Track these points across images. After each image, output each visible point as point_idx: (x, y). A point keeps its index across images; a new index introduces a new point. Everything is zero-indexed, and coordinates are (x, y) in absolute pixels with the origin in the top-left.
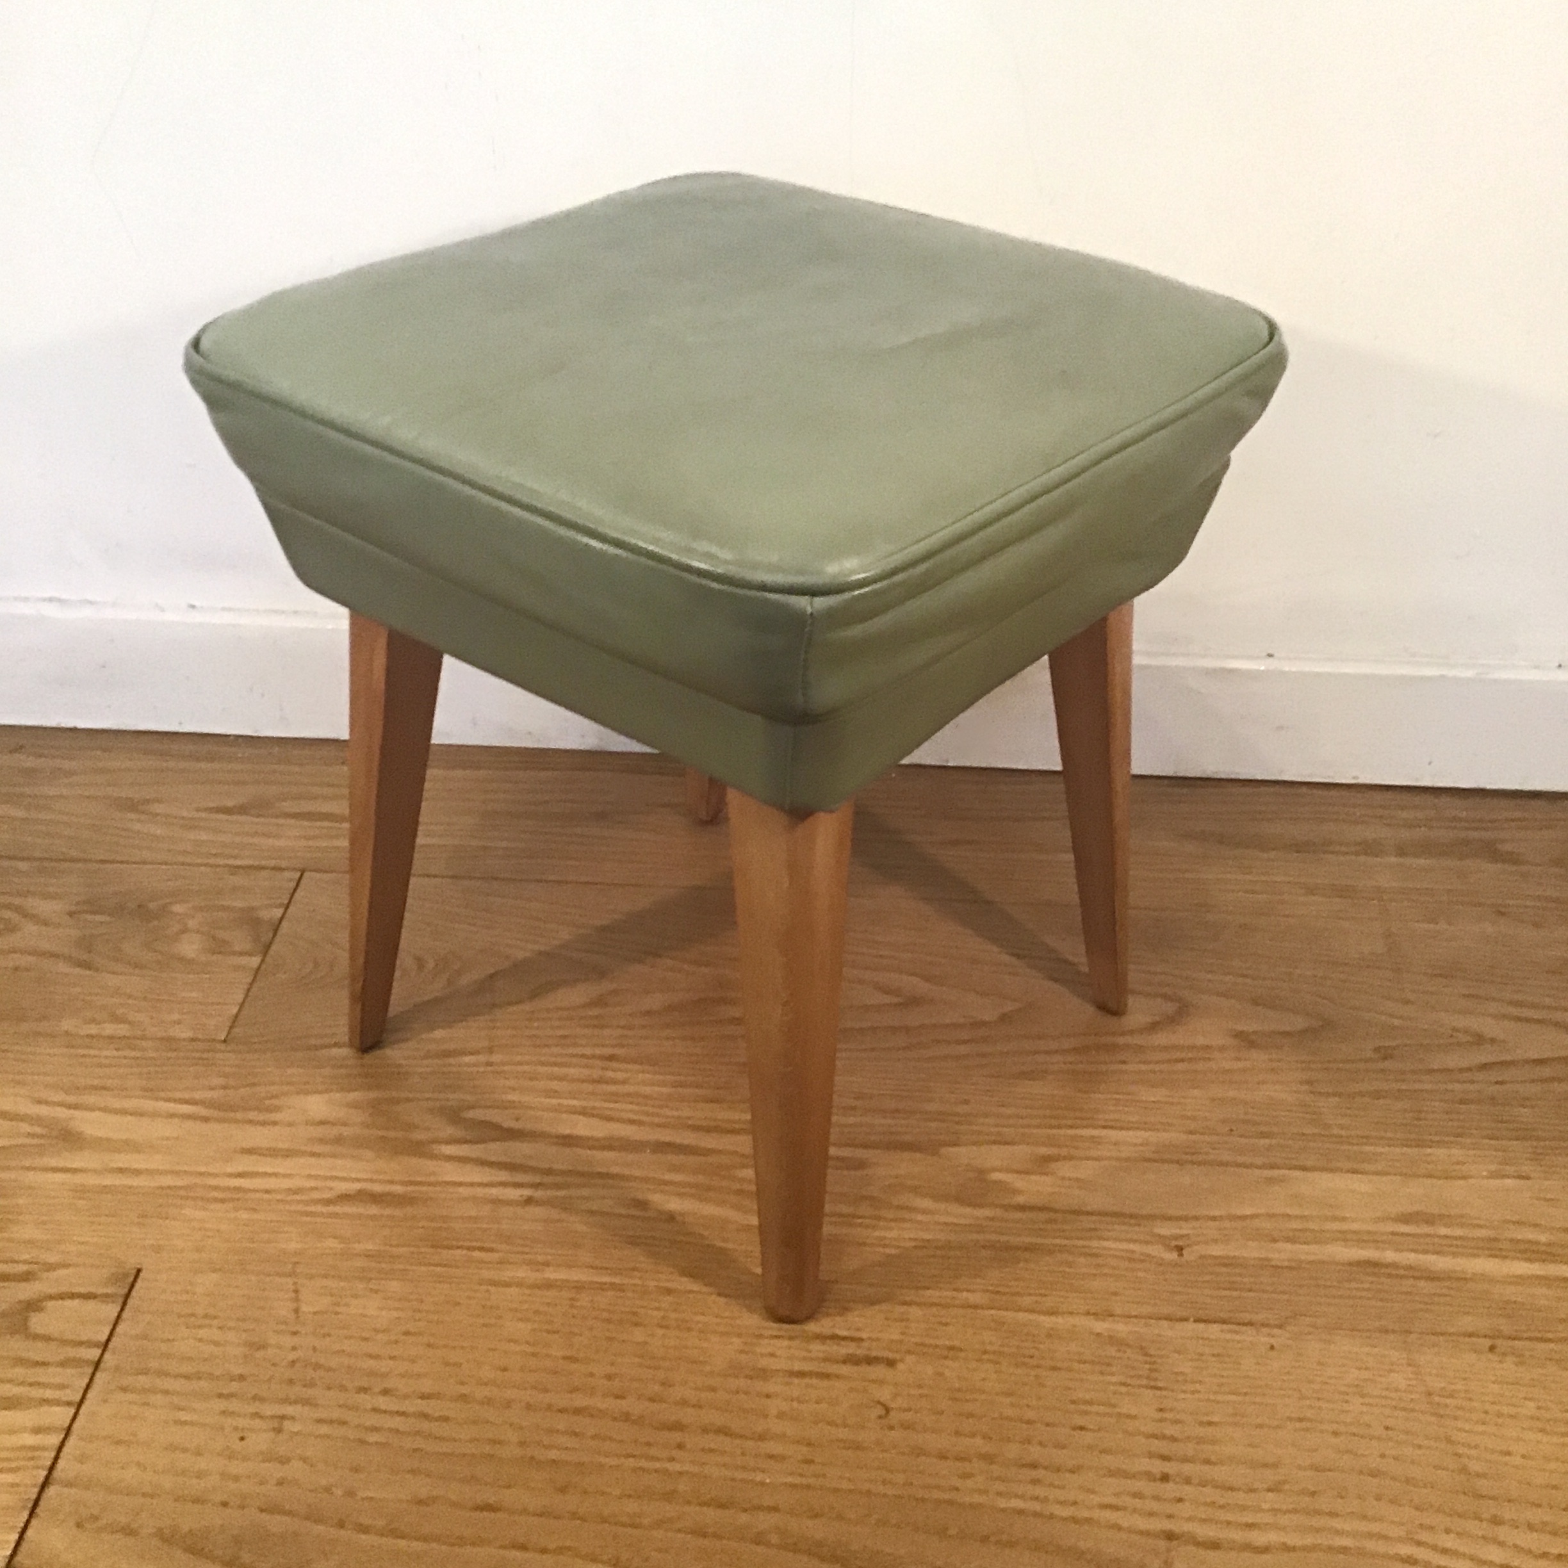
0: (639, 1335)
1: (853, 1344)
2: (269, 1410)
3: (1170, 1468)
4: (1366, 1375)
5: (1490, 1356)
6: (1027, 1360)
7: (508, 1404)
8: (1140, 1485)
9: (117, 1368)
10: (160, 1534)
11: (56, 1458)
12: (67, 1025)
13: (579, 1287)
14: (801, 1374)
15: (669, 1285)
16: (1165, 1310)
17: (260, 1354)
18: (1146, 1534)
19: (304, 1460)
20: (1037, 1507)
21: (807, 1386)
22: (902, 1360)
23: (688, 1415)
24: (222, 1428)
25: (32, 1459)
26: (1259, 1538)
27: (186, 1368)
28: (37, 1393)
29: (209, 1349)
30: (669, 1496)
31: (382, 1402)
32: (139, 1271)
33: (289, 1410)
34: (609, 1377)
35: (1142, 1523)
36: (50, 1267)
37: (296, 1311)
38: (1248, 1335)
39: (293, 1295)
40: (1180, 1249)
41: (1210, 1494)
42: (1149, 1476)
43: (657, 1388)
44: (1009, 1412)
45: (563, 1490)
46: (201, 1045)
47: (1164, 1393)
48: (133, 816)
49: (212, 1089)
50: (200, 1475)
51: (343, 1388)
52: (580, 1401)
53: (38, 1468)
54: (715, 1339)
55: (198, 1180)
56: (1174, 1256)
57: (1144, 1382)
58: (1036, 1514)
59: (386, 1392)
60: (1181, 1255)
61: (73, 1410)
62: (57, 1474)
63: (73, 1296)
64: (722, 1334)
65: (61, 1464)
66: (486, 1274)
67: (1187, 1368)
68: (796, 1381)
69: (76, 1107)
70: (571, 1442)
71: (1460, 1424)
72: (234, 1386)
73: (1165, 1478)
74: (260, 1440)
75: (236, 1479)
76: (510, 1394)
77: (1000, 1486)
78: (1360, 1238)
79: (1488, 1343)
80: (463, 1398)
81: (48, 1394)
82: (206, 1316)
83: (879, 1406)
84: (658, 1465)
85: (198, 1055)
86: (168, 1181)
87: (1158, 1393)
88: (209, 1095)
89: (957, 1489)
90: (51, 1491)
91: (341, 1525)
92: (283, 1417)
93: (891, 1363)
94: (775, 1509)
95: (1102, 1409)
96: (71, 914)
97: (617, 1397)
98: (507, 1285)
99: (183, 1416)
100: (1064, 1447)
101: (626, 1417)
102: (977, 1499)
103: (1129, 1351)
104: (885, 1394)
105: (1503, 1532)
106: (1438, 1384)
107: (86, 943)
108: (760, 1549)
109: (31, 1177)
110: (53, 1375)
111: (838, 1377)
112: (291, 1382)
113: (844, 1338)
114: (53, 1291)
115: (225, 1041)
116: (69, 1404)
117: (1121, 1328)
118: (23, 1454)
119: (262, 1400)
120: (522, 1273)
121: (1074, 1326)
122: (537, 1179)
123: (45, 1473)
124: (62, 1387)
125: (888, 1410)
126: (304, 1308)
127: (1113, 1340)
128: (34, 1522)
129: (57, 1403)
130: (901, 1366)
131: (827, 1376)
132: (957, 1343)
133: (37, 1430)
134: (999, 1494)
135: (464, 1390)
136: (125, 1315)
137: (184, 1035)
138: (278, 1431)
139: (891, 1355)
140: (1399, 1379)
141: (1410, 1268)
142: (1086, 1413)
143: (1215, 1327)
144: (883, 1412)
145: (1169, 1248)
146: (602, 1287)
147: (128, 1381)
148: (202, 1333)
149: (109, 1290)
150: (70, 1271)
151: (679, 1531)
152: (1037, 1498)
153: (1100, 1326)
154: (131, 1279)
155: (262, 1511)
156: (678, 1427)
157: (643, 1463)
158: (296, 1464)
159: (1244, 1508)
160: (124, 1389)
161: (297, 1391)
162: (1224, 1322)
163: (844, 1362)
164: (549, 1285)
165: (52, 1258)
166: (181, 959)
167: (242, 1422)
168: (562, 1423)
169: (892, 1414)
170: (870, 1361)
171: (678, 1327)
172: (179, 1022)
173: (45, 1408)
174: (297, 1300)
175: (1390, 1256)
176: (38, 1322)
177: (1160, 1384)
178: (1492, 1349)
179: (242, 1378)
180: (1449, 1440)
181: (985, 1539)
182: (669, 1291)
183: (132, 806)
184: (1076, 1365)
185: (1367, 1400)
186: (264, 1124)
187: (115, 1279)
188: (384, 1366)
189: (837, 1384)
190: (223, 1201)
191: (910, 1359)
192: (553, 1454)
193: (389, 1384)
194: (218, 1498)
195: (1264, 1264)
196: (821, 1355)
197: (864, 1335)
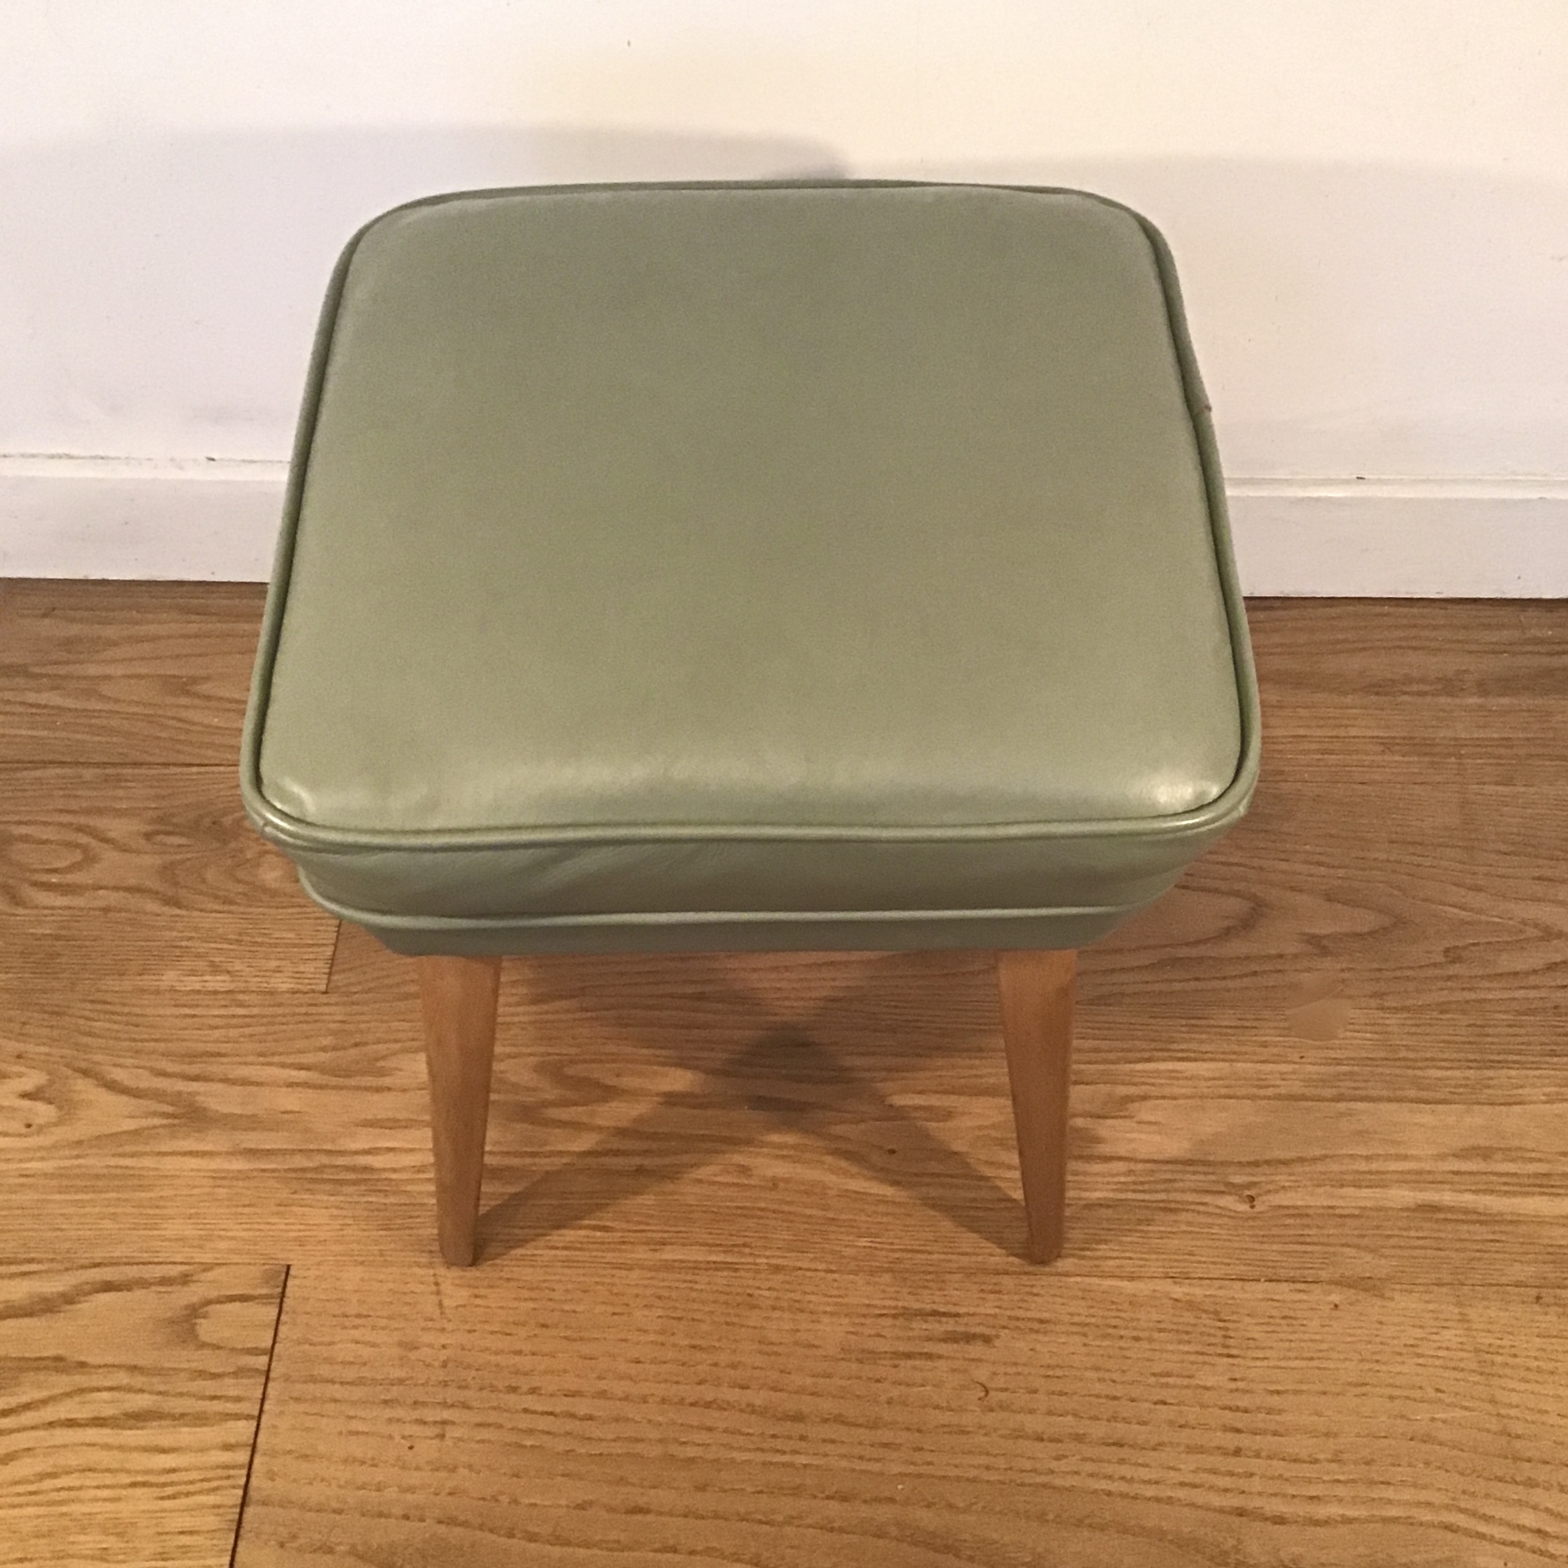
0: (754, 1318)
1: (951, 1321)
2: (430, 1415)
3: (1244, 1441)
4: (1419, 1333)
5: (1537, 1308)
6: (1110, 1331)
7: (644, 1400)
8: (1217, 1461)
9: (287, 1378)
10: (353, 1552)
11: (248, 1476)
12: (170, 978)
13: (696, 1267)
14: (909, 1356)
15: (780, 1262)
16: (1241, 1269)
17: (413, 1355)
18: (1221, 1511)
19: (470, 1467)
20: (1123, 1487)
21: (914, 1368)
22: (998, 1337)
23: (807, 1404)
24: (391, 1437)
25: (228, 1477)
26: (1322, 1511)
27: (351, 1374)
28: (218, 1406)
29: (366, 1352)
30: (797, 1491)
31: (530, 1402)
32: (288, 1267)
33: (446, 1415)
34: (734, 1366)
35: (1217, 1501)
36: (207, 1267)
37: (440, 1305)
38: (1316, 1294)
39: (434, 1288)
40: (1252, 1199)
41: (1279, 1467)
42: (1222, 1451)
43: (775, 1376)
44: (1099, 1388)
45: (701, 1488)
46: (305, 999)
47: (1236, 1361)
48: (184, 701)
49: (324, 1049)
50: (379, 1488)
51: (494, 1389)
52: (709, 1393)
53: (234, 1487)
54: (826, 1319)
55: (325, 1160)
56: (1244, 1207)
57: (1220, 1350)
58: (1123, 1496)
59: (533, 1391)
60: (1252, 1207)
61: (255, 1423)
62: (252, 1493)
63: (231, 1299)
64: (832, 1314)
65: (254, 1481)
66: (610, 1257)
67: (1256, 1332)
68: (902, 1363)
69: (196, 1078)
70: (704, 1437)
71: (1503, 1382)
72: (395, 1392)
73: (1237, 1452)
74: (428, 1449)
75: (411, 1489)
76: (645, 1388)
77: (1089, 1467)
78: (1418, 1179)
79: (1534, 1292)
80: (602, 1394)
81: (231, 1407)
82: (359, 1316)
83: (980, 1388)
84: (786, 1458)
85: (303, 1010)
86: (299, 1161)
87: (1231, 1360)
88: (323, 1057)
89: (1052, 1472)
90: (250, 1511)
91: (511, 1535)
92: (444, 1423)
93: (987, 1340)
94: (892, 1500)
95: (1179, 1381)
96: (148, 836)
97: (743, 1387)
98: (630, 1268)
99: (356, 1425)
100: (1145, 1423)
101: (752, 1409)
102: (1069, 1481)
103: (1204, 1316)
104: (982, 1374)
105: (1537, 1496)
106: (1485, 1340)
107: (167, 871)
108: (881, 1542)
109: (170, 1165)
110: (230, 1387)
111: (940, 1357)
112: (445, 1384)
113: (944, 1314)
114: (213, 1294)
115: (326, 992)
116: (248, 1417)
117: (1198, 1292)
118: (220, 1472)
119: (424, 1404)
120: (642, 1254)
121: (1154, 1291)
122: (645, 1145)
123: (240, 1492)
124: (238, 1399)
125: (987, 1392)
126: (446, 1302)
127: (1191, 1305)
128: (241, 1544)
129: (237, 1417)
130: (997, 1343)
131: (929, 1356)
132: (1046, 1315)
133: (228, 1447)
134: (1092, 1475)
135: (603, 1385)
136: (283, 1317)
137: (284, 987)
138: (442, 1436)
139: (988, 1331)
140: (1450, 1336)
141: (1466, 1211)
142: (1167, 1385)
143: (1284, 1286)
144: (983, 1394)
145: (1242, 1199)
146: (717, 1266)
147: (298, 1389)
148: (356, 1334)
149: (264, 1291)
150: (223, 1270)
151: (810, 1526)
152: (1123, 1478)
153: (1178, 1291)
154: (283, 1277)
155: (440, 1522)
156: (798, 1418)
157: (770, 1457)
158: (463, 1471)
159: (1310, 1481)
160: (297, 1400)
161: (452, 1394)
162: (1293, 1280)
163: (945, 1340)
164: (668, 1266)
165: (207, 1258)
166: (265, 890)
167: (409, 1430)
168: (694, 1417)
169: (992, 1393)
170: (969, 1338)
171: (790, 1309)
172: (278, 970)
173: (231, 1424)
174: (438, 1293)
175: (1447, 1197)
176: (206, 1329)
177: (1234, 1352)
178: (1538, 1298)
179: (401, 1381)
180: (1493, 1401)
181: (1079, 1523)
182: (777, 1269)
183: (183, 687)
184: (1156, 1335)
185: (1421, 1361)
186: (378, 1090)
187: (267, 1279)
188: (525, 1362)
189: (940, 1363)
190: (355, 1183)
191: (1003, 1333)
192: (691, 1452)
193: (535, 1382)
194: (398, 1511)
195: (1330, 1212)
196: (923, 1333)
197: (962, 1310)
